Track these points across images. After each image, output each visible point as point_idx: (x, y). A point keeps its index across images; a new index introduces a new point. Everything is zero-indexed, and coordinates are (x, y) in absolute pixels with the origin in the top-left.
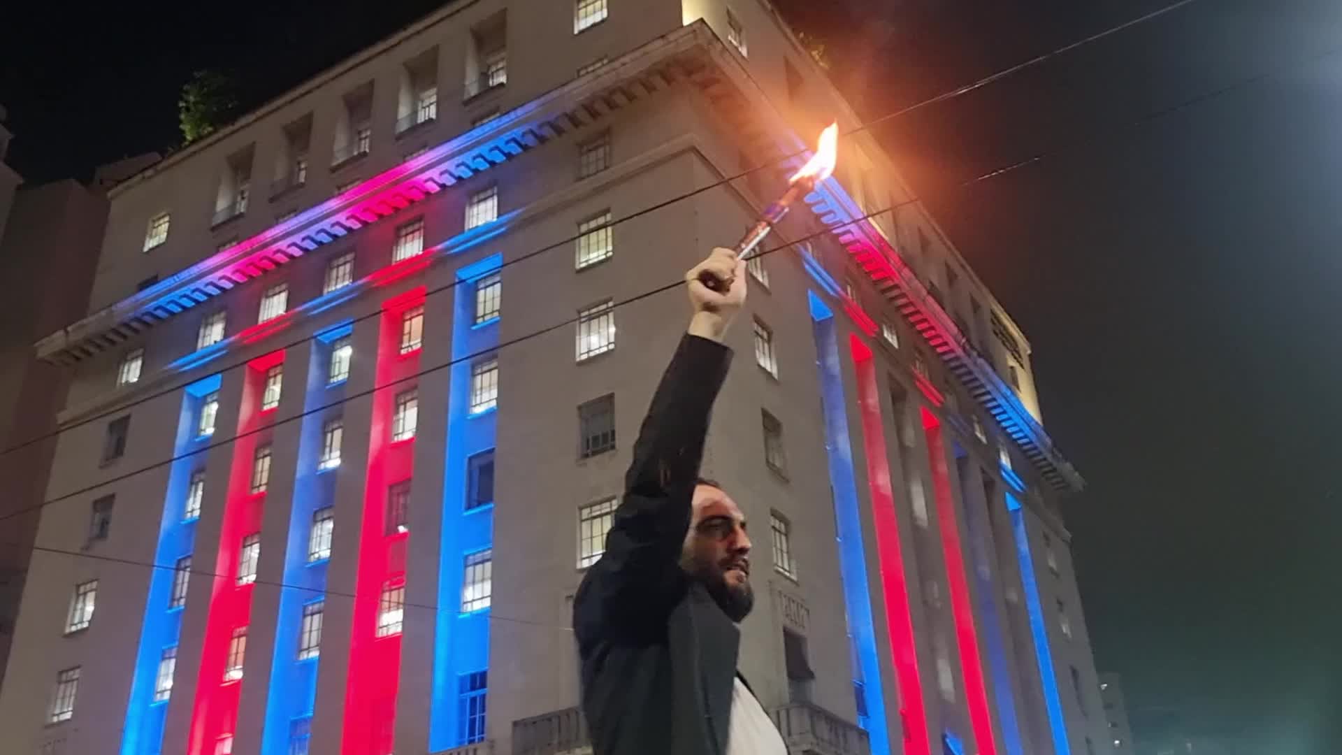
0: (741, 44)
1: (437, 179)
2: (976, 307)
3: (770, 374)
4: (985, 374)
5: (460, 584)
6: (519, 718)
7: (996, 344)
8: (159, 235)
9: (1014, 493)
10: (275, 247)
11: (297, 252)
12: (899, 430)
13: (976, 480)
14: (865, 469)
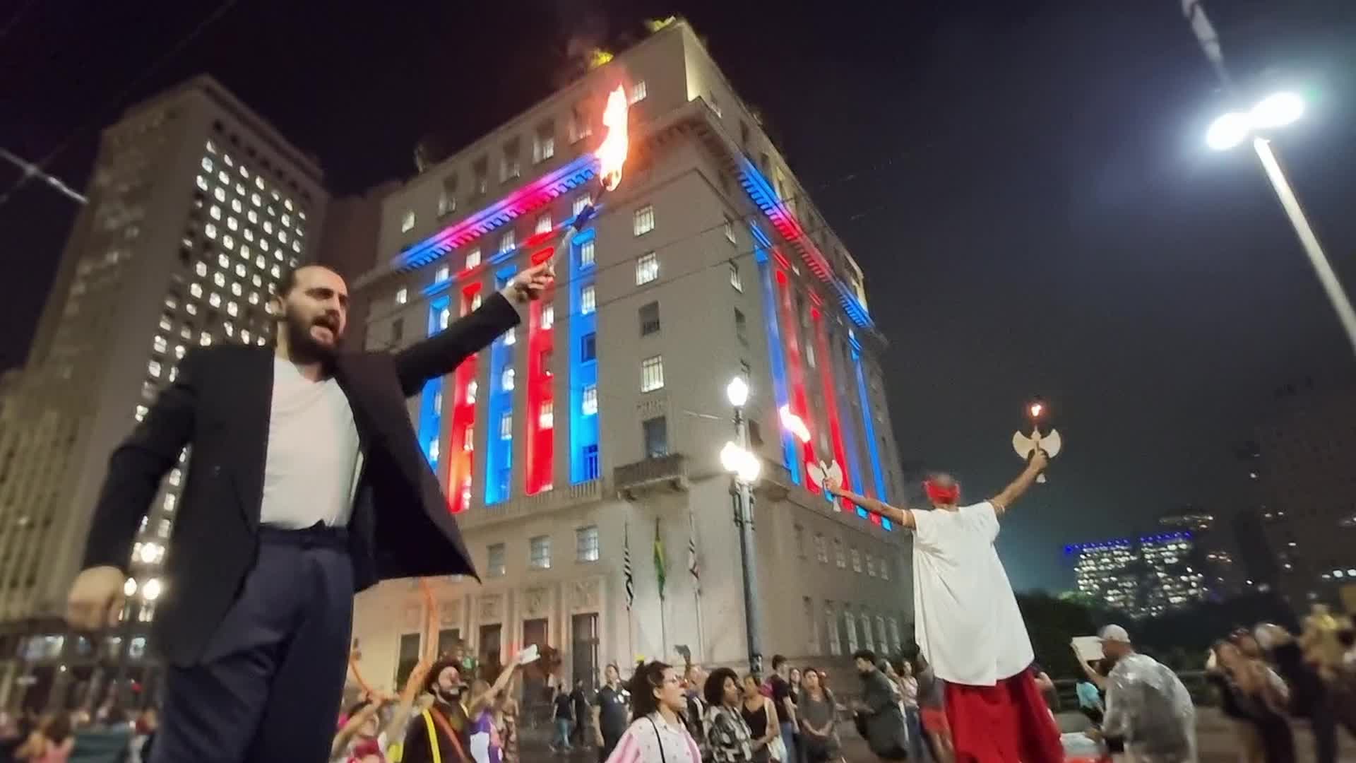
0: (717, 110)
1: (566, 184)
2: (836, 252)
3: (737, 290)
4: (842, 288)
5: (581, 401)
6: (618, 465)
7: (846, 273)
8: (409, 224)
9: (856, 350)
10: (473, 227)
11: (484, 231)
12: (801, 319)
13: (837, 344)
14: (784, 340)
